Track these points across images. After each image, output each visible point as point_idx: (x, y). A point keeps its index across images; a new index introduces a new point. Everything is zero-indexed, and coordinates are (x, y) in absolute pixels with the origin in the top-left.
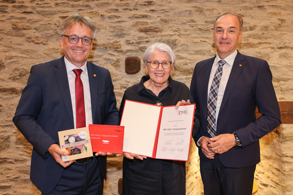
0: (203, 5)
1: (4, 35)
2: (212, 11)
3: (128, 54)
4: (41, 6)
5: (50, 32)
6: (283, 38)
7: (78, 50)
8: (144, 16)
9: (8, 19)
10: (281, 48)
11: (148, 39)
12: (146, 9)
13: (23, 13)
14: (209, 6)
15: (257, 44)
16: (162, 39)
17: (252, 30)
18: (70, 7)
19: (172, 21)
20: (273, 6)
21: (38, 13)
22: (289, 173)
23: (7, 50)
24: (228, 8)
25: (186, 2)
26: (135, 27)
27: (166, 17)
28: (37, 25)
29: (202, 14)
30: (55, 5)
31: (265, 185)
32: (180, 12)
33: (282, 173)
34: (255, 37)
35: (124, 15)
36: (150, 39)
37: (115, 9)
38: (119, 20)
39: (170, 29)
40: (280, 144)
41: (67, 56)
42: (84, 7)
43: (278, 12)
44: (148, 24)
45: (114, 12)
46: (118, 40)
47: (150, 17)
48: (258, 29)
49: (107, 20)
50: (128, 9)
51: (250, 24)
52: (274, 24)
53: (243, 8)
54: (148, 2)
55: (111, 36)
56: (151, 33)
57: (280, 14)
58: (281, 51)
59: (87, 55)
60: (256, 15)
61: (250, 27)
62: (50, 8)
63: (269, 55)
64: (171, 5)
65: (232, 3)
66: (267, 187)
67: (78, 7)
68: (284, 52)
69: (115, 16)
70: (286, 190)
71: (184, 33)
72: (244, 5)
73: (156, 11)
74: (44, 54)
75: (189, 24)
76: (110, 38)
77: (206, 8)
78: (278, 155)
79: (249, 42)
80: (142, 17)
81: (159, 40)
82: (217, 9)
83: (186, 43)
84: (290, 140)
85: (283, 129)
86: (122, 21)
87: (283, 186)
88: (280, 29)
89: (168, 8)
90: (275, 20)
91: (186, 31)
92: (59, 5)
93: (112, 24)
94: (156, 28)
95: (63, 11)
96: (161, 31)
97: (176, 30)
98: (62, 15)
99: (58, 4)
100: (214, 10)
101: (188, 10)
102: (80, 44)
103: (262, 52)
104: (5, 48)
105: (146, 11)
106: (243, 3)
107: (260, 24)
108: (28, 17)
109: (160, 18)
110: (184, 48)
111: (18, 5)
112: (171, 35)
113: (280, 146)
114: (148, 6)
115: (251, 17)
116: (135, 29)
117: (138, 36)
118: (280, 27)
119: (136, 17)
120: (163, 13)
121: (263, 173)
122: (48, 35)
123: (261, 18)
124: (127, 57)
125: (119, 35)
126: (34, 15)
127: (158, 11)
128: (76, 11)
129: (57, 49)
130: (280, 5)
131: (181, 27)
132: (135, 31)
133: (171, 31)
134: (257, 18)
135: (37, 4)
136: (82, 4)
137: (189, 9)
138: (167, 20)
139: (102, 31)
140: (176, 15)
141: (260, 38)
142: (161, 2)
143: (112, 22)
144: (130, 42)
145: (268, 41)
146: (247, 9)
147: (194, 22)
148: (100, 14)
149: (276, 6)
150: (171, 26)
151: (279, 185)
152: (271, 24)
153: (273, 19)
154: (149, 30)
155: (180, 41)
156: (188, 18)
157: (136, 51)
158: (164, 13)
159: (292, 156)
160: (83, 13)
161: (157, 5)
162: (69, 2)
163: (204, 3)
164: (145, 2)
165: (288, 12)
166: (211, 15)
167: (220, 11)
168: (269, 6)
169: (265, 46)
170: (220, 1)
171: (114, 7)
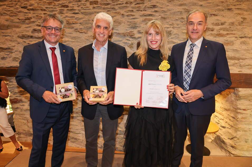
0: (190, 8)
3: (139, 39)
4: (84, 9)
5: (89, 25)
6: (243, 31)
7: (52, 36)
8: (150, 15)
10: (241, 38)
12: (152, 10)
13: (73, 13)
15: (225, 34)
17: (222, 25)
18: (102, 9)
19: (168, 18)
20: (238, 8)
21: (82, 13)
22: (240, 120)
24: (207, 10)
25: (178, 6)
26: (144, 22)
27: (164, 15)
28: (81, 21)
30: (93, 8)
31: (224, 127)
32: (174, 13)
33: (236, 119)
34: (224, 29)
35: (137, 14)
37: (131, 10)
38: (134, 17)
40: (236, 101)
42: (111, 9)
43: (242, 13)
45: (131, 12)
46: (132, 31)
47: (154, 15)
48: (227, 24)
49: (126, 17)
50: (139, 10)
51: (221, 21)
52: (238, 21)
53: (217, 10)
54: (153, 6)
55: (128, 28)
57: (243, 14)
58: (242, 39)
60: (226, 15)
61: (222, 23)
62: (89, 10)
63: (233, 42)
64: (168, 7)
65: (210, 6)
66: (225, 128)
67: (107, 9)
68: (244, 40)
69: (131, 15)
70: (238, 130)
71: (176, 26)
74: (85, 39)
75: (180, 20)
76: (127, 29)
78: (235, 108)
79: (220, 33)
80: (149, 15)
83: (178, 33)
84: (243, 99)
85: (239, 91)
86: (136, 18)
87: (236, 128)
88: (242, 24)
89: (166, 10)
90: (239, 18)
91: (178, 25)
93: (129, 20)
97: (171, 24)
99: (95, 7)
101: (180, 11)
103: (229, 40)
105: (152, 12)
106: (218, 6)
107: (228, 21)
108: (76, 16)
109: (161, 16)
110: (176, 36)
111: (70, 9)
112: (168, 28)
113: (236, 102)
114: (153, 8)
115: (222, 16)
116: (144, 23)
119: (145, 16)
120: (163, 13)
121: (223, 120)
122: (88, 27)
123: (229, 17)
124: (138, 41)
125: (133, 27)
126: (80, 14)
127: (160, 11)
129: (93, 36)
130: (244, 8)
131: (174, 22)
133: (168, 25)
134: (226, 17)
135: (82, 8)
136: (110, 7)
137: (181, 10)
138: (166, 17)
139: (123, 24)
140: (171, 15)
141: (228, 31)
142: (161, 6)
143: (129, 19)
144: (141, 32)
145: (234, 32)
146: (220, 10)
147: (183, 19)
148: (122, 13)
149: (240, 9)
150: (168, 22)
151: (233, 127)
152: (236, 21)
155: (174, 31)
156: (179, 17)
159: (244, 109)
160: (110, 13)
161: (159, 7)
162: (101, 6)
163: (190, 6)
164: (151, 6)
165: (248, 12)
168: (235, 8)
169: (231, 36)
170: (201, 5)
171: (131, 9)
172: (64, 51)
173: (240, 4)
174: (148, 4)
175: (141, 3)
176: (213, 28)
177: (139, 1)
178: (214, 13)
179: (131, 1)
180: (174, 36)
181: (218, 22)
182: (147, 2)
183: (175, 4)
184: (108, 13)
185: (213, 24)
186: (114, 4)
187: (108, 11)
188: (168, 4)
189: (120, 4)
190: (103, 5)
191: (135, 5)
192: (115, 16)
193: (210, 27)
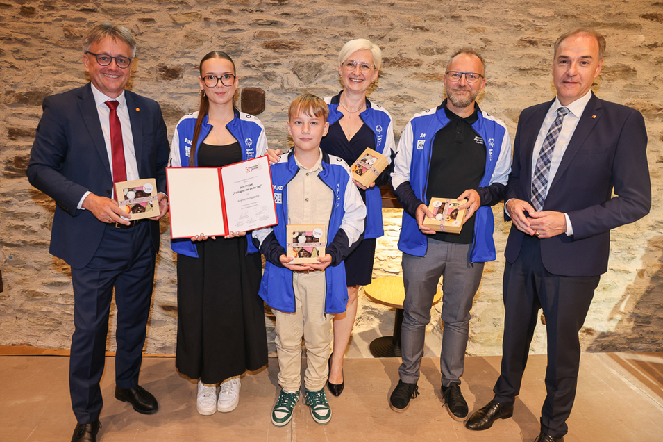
0: (366, 10)
1: (51, 46)
2: (380, 19)
3: (246, 83)
7: (110, 75)
8: (272, 23)
9: (56, 20)
11: (278, 60)
12: (276, 11)
13: (81, 10)
14: (375, 11)
16: (300, 61)
17: (440, 53)
18: (156, 4)
19: (316, 32)
20: (474, 17)
21: (105, 11)
23: (56, 71)
24: (405, 16)
25: (339, 3)
26: (258, 40)
27: (307, 26)
29: (364, 24)
32: (330, 19)
35: (241, 20)
36: (281, 60)
37: (226, 10)
38: (233, 27)
39: (313, 46)
42: (177, 4)
43: (481, 28)
44: (278, 36)
45: (226, 14)
47: (282, 24)
48: (447, 52)
49: (214, 27)
50: (247, 10)
51: (437, 44)
53: (428, 17)
56: (282, 51)
57: (483, 30)
59: (124, 82)
60: (448, 30)
61: (438, 49)
62: (123, 4)
64: (316, 7)
65: (412, 8)
67: (168, 4)
69: (226, 21)
72: (430, 12)
73: (293, 15)
75: (344, 38)
77: (371, 14)
79: (434, 72)
80: (269, 24)
81: (295, 62)
82: (388, 17)
86: (237, 30)
89: (311, 11)
90: (476, 40)
93: (222, 33)
94: (291, 43)
95: (145, 10)
96: (298, 49)
97: (323, 47)
98: (142, 16)
100: (384, 19)
101: (343, 16)
104: (54, 68)
106: (429, 9)
108: (90, 17)
109: (298, 27)
110: (333, 77)
112: (314, 56)
114: (280, 6)
115: (440, 32)
117: (263, 55)
118: (482, 51)
119: (260, 24)
120: (302, 19)
123: (455, 35)
124: (244, 88)
125: (233, 52)
126: (99, 14)
127: (295, 15)
128: (166, 10)
130: (485, 16)
131: (330, 43)
132: (257, 47)
133: (314, 48)
134: (449, 35)
137: (344, 14)
138: (309, 30)
139: (207, 44)
140: (322, 24)
143: (221, 31)
144: (250, 63)
146: (434, 19)
148: (204, 17)
149: (478, 18)
150: (314, 41)
153: (473, 38)
154: (280, 45)
155: (328, 65)
156: (342, 29)
157: (259, 79)
158: (304, 20)
160: (176, 14)
161: (294, 5)
163: (368, 5)
165: (496, 28)
166: (378, 26)
167: (393, 20)
168: (468, 17)
170: (392, 5)
171: (226, 7)
172: (138, 110)
173: (478, 8)
176: (419, 60)
178: (421, 25)
180: (329, 77)
181: (430, 46)
184: (170, 13)
185: (418, 49)
187: (169, 8)
192: (188, 23)
193: (412, 58)
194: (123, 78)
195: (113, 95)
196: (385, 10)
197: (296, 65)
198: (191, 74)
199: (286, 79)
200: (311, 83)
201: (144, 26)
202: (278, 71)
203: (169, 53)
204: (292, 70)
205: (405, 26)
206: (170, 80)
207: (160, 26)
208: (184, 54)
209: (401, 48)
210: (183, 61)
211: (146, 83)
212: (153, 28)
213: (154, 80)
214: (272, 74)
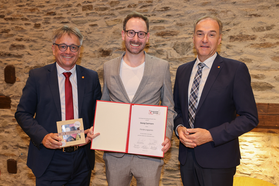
0: (217, 8)
1: (47, 42)
2: (227, 13)
4: (75, 16)
7: (67, 56)
8: (161, 21)
11: (165, 42)
12: (163, 14)
13: (61, 23)
14: (223, 8)
15: (275, 44)
16: (177, 42)
17: (269, 30)
18: (98, 16)
19: (187, 24)
21: (73, 22)
24: (243, 9)
25: (200, 6)
26: (153, 31)
27: (181, 21)
30: (86, 15)
32: (195, 16)
34: (272, 36)
36: (166, 42)
39: (185, 33)
41: (58, 62)
42: (109, 15)
44: (165, 28)
47: (167, 21)
48: (276, 28)
51: (267, 24)
53: (260, 8)
54: (164, 8)
56: (167, 37)
59: (75, 60)
60: (274, 14)
61: (267, 27)
62: (82, 18)
64: (186, 9)
65: (248, 3)
67: (104, 15)
72: (261, 4)
73: (173, 15)
77: (220, 10)
79: (265, 42)
80: (159, 22)
81: (175, 43)
82: (232, 11)
89: (183, 12)
92: (90, 14)
94: (172, 32)
95: (92, 20)
96: (176, 35)
97: (191, 33)
98: (91, 23)
99: (88, 14)
100: (229, 12)
101: (203, 13)
102: (68, 51)
104: (48, 53)
106: (260, 2)
109: (176, 22)
111: (58, 17)
112: (186, 38)
114: (165, 11)
115: (268, 16)
116: (153, 34)
117: (156, 40)
119: (154, 23)
126: (70, 24)
127: (174, 15)
128: (103, 19)
129: (87, 53)
132: (153, 36)
133: (186, 34)
134: (275, 17)
136: (108, 13)
138: (183, 23)
140: (191, 19)
141: (278, 38)
142: (176, 7)
144: (148, 45)
146: (264, 8)
150: (186, 29)
154: (166, 34)
158: (180, 18)
160: (109, 21)
161: (173, 10)
162: (97, 12)
163: (218, 5)
164: (162, 8)
166: (226, 17)
167: (235, 12)
170: (234, 3)
172: (83, 77)
174: (157, 6)
175: (149, 5)
176: (254, 35)
177: (145, 3)
178: (255, 13)
179: (135, 4)
181: (261, 26)
182: (156, 3)
183: (195, 3)
184: (105, 20)
185: (253, 29)
186: (113, 8)
187: (105, 18)
188: (185, 4)
189: (121, 8)
190: (100, 10)
191: (141, 8)
192: (115, 25)
193: (249, 35)
194: (74, 58)
195: (68, 68)
196: (229, 7)
197: (175, 44)
198: (116, 53)
199: (169, 53)
200: (184, 54)
201: (92, 28)
202: (165, 48)
203: (105, 42)
204: (173, 47)
205: (243, 15)
206: (105, 57)
207: (100, 28)
208: (112, 42)
209: (241, 29)
210: (112, 46)
211: (93, 59)
212: (96, 29)
213: (97, 57)
214: (161, 51)
